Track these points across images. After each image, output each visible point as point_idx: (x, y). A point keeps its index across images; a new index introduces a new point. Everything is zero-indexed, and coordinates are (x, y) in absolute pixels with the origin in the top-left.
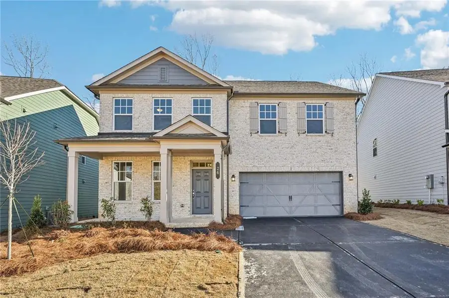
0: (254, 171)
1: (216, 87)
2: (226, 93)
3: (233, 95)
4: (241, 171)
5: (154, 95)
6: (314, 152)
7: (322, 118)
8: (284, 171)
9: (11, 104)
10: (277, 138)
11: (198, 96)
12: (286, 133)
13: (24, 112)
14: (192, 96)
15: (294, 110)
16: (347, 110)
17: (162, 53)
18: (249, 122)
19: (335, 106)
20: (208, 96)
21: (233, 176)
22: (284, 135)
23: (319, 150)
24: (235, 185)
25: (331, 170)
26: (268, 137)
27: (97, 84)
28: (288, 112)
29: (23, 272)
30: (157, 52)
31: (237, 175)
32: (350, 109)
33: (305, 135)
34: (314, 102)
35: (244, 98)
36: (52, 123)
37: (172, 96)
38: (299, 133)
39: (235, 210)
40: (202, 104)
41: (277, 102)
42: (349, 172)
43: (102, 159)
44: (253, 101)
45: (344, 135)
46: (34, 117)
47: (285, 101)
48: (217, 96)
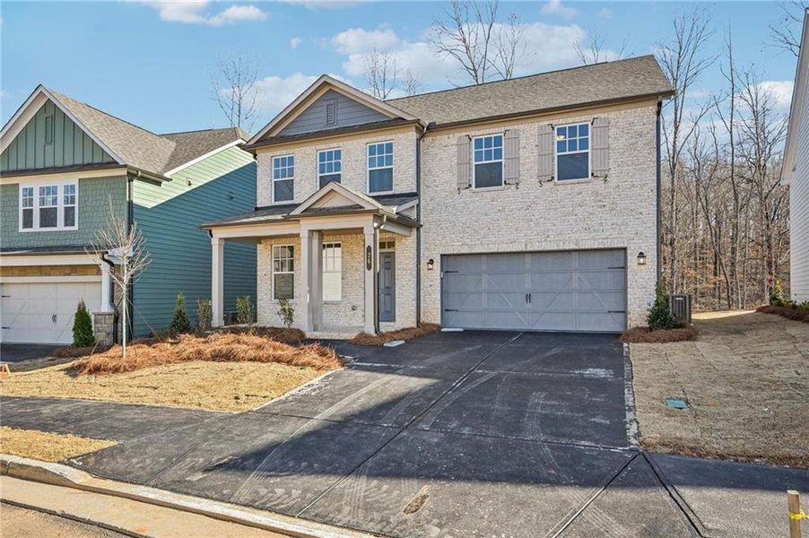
0: (463, 252)
1: (398, 123)
2: (414, 129)
3: (426, 131)
4: (444, 253)
5: (317, 148)
6: (568, 214)
7: (587, 148)
8: (513, 250)
9: (171, 180)
10: (503, 194)
11: (374, 139)
12: (517, 184)
13: (190, 185)
14: (367, 140)
15: (534, 141)
16: (638, 128)
17: (325, 83)
18: (455, 170)
19: (613, 122)
20: (389, 137)
21: (431, 262)
22: (513, 187)
23: (579, 211)
24: (433, 277)
25: (601, 246)
26: (489, 193)
27: (252, 143)
28: (522, 145)
29: (125, 370)
30: (320, 83)
31: (437, 260)
32: (644, 124)
33: (551, 184)
34: (570, 120)
35: (447, 132)
36: (227, 193)
37: (341, 144)
38: (540, 182)
39: (433, 316)
40: (381, 152)
41: (503, 129)
42: (640, 248)
43: (260, 243)
44: (463, 133)
45: (632, 177)
46: (191, 195)
47: (516, 127)
48: (401, 135)
